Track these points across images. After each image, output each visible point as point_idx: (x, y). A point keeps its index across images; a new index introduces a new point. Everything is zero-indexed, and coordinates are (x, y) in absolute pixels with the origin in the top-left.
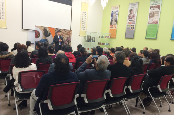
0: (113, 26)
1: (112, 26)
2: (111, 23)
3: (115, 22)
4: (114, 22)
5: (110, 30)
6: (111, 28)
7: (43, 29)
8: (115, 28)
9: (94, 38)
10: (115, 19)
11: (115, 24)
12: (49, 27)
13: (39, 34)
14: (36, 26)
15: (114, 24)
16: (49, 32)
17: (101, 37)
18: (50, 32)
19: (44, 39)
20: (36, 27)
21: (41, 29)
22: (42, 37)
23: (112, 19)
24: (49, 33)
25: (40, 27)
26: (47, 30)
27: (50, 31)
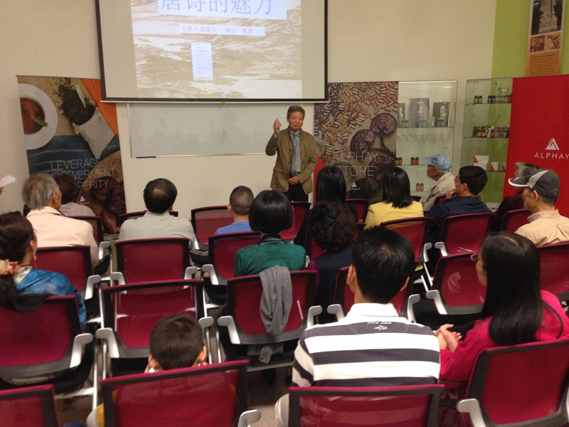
0: (543, 37)
1: (541, 40)
2: (535, 28)
3: (555, 18)
4: (548, 19)
5: (533, 59)
6: (533, 53)
7: (56, 88)
8: (556, 46)
9: (443, 108)
10: (554, 4)
11: (552, 30)
12: (82, 79)
13: (40, 113)
14: (22, 79)
15: (549, 28)
16: (86, 99)
17: (485, 99)
18: (92, 102)
19: (69, 133)
20: (19, 82)
21: (46, 91)
22: (54, 124)
23: (540, 6)
24: (88, 105)
25: (40, 81)
26: (75, 92)
27: (88, 96)
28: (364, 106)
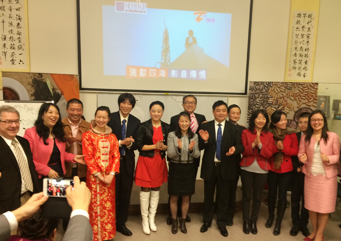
7: (31, 80)
13: (16, 99)
14: (5, 74)
16: (53, 89)
21: (22, 82)
24: (55, 93)
25: (18, 75)
28: (289, 101)
